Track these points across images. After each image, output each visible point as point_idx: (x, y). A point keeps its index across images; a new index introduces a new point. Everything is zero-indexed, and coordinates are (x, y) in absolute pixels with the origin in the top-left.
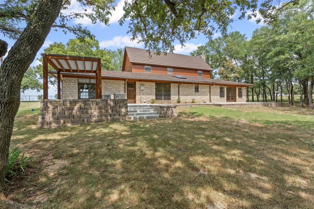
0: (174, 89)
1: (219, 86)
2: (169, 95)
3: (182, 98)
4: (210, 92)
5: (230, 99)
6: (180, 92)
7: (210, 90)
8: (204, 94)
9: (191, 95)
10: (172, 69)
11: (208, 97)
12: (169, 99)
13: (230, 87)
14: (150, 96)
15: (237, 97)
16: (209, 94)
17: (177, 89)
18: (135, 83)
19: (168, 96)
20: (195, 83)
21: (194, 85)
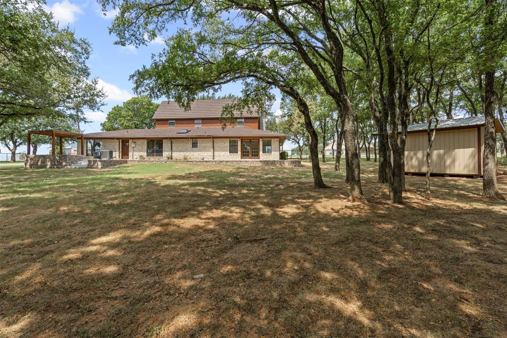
0: (166, 145)
1: (228, 139)
2: (162, 152)
3: (176, 155)
4: (213, 147)
5: (250, 156)
6: (174, 148)
7: (213, 145)
8: (204, 149)
9: (186, 150)
10: (201, 121)
11: (211, 153)
12: (162, 155)
13: (250, 140)
14: (141, 153)
15: (261, 153)
16: (212, 150)
17: (170, 145)
18: (129, 141)
19: (160, 152)
20: (191, 138)
21: (191, 140)
